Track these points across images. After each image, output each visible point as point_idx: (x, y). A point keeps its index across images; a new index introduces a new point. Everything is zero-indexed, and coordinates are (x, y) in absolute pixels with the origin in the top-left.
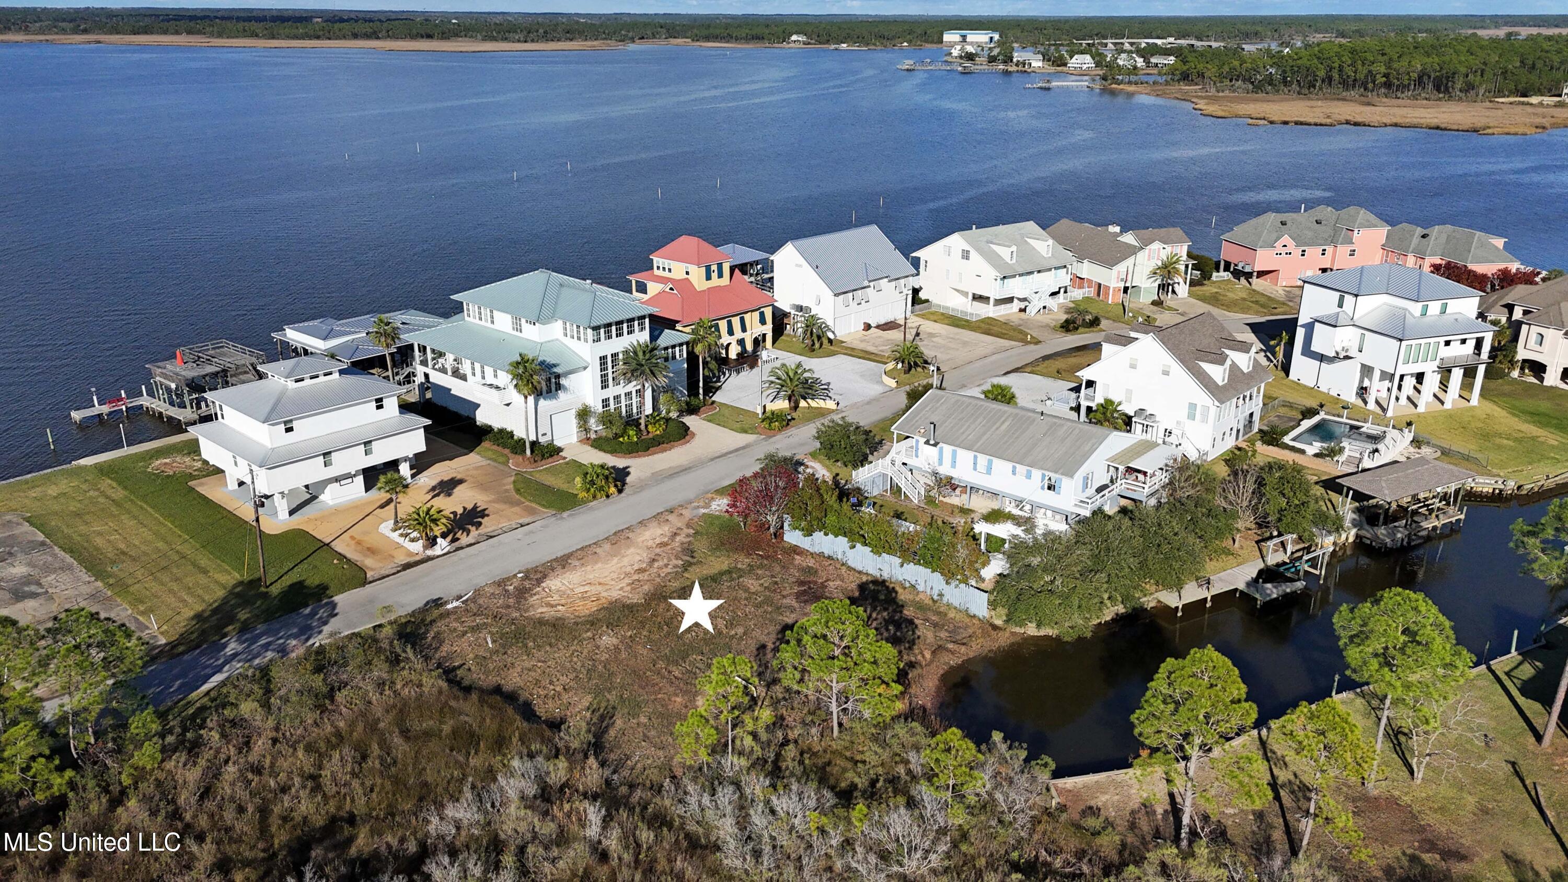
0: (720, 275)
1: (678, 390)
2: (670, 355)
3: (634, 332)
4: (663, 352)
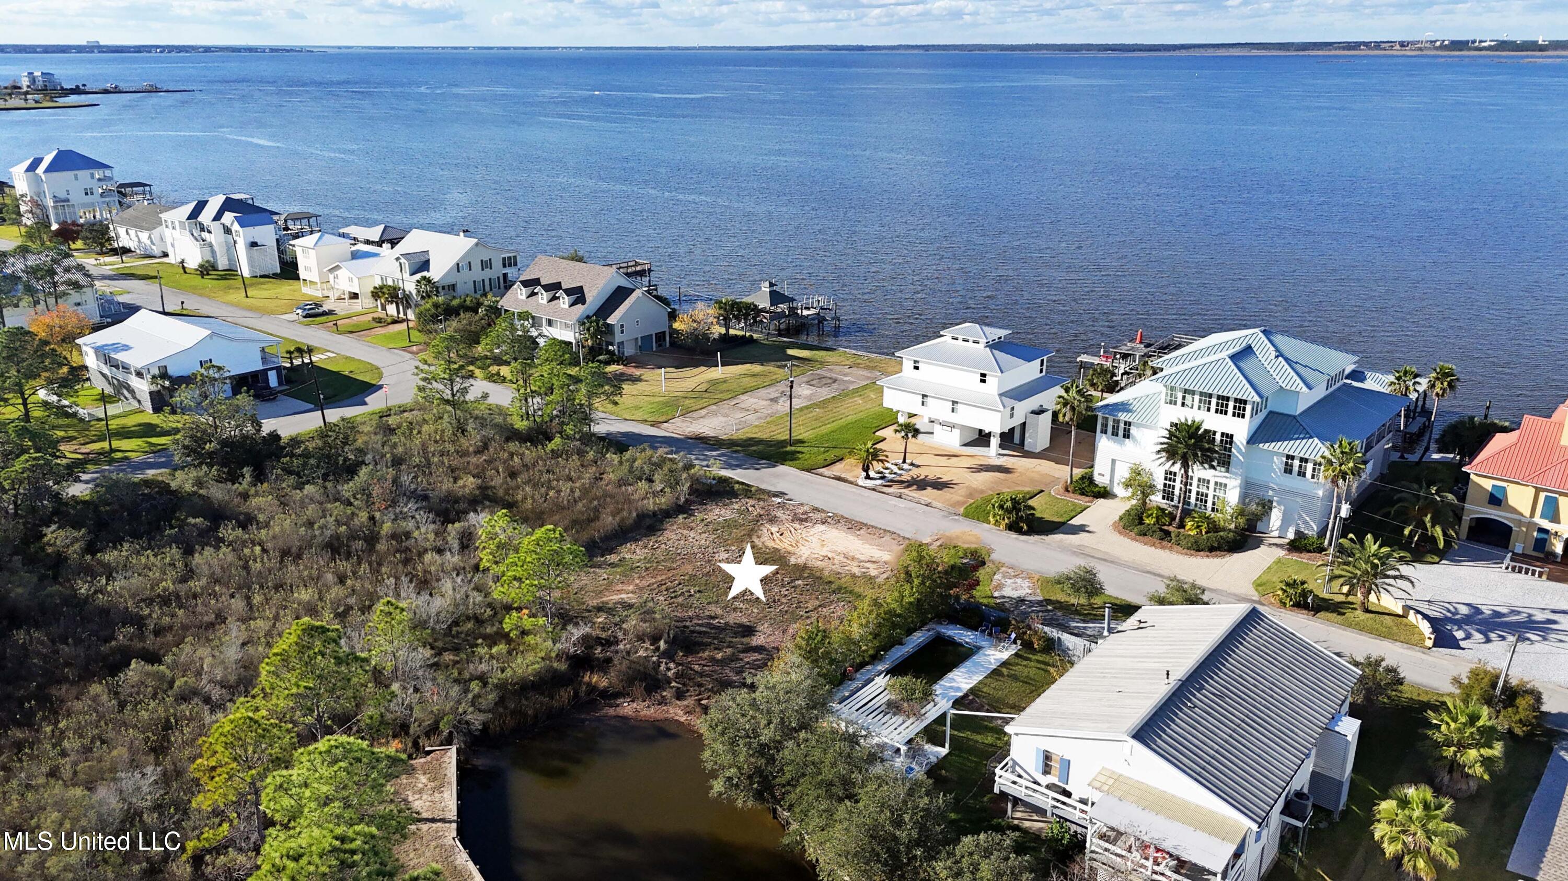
1: (1301, 517)
2: (1296, 469)
3: (1226, 413)
4: (1284, 459)
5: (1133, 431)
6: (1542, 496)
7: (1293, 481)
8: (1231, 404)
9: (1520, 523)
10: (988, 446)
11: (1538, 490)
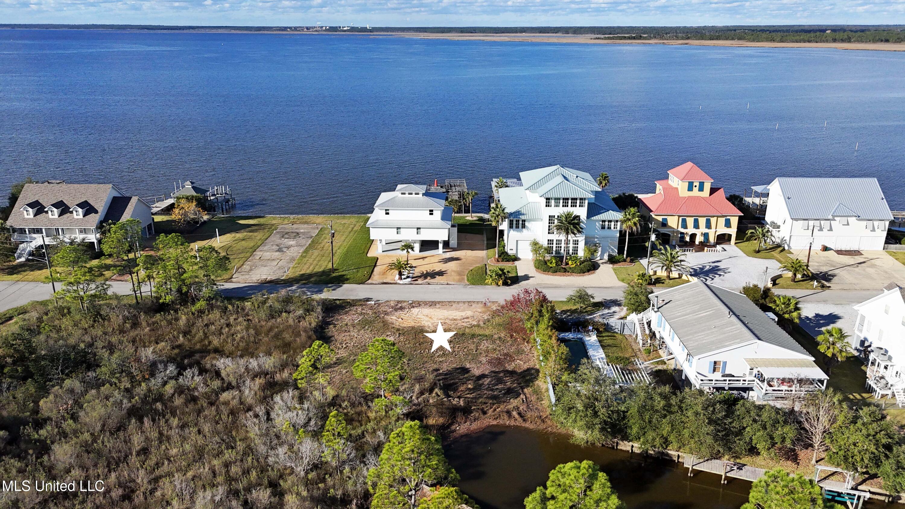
0: (701, 189)
1: (610, 248)
2: (607, 226)
3: (576, 206)
4: (601, 223)
5: (527, 224)
6: (681, 218)
7: (606, 232)
8: (570, 201)
9: (673, 232)
10: (438, 248)
11: (679, 216)
